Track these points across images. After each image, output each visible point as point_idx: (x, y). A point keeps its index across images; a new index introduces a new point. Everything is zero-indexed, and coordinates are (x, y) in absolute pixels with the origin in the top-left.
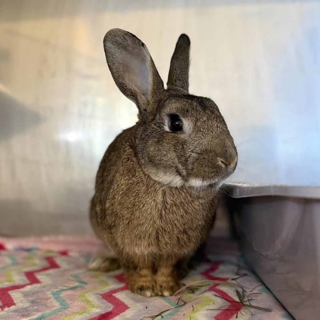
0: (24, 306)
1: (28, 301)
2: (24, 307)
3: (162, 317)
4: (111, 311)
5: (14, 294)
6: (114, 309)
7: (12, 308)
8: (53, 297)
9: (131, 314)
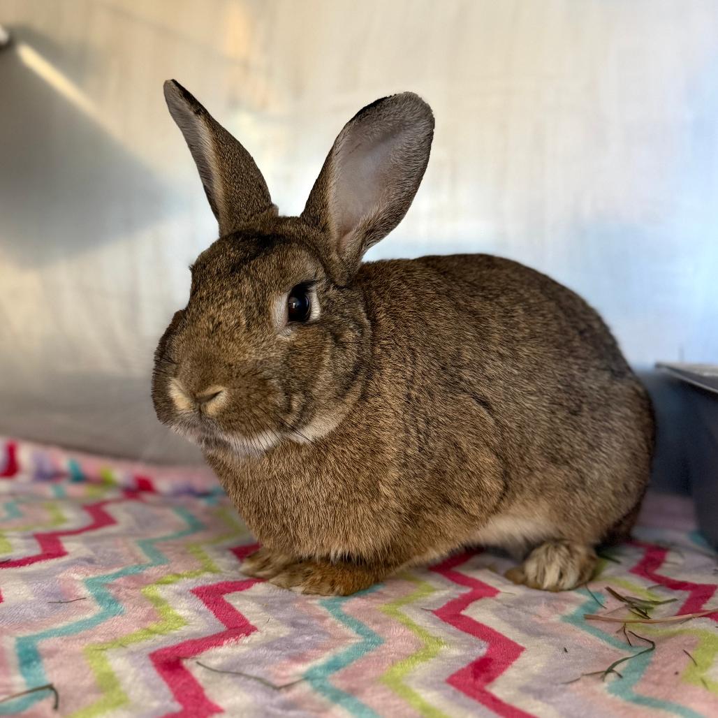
0: (279, 632)
1: (281, 620)
2: (282, 635)
3: (620, 676)
4: (487, 654)
5: (238, 603)
6: (490, 648)
7: (255, 637)
8: (330, 614)
9: (539, 665)
